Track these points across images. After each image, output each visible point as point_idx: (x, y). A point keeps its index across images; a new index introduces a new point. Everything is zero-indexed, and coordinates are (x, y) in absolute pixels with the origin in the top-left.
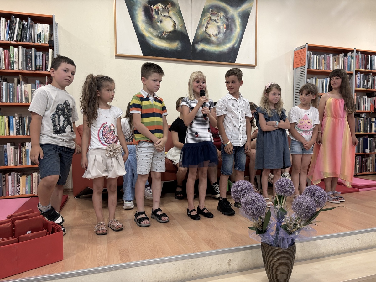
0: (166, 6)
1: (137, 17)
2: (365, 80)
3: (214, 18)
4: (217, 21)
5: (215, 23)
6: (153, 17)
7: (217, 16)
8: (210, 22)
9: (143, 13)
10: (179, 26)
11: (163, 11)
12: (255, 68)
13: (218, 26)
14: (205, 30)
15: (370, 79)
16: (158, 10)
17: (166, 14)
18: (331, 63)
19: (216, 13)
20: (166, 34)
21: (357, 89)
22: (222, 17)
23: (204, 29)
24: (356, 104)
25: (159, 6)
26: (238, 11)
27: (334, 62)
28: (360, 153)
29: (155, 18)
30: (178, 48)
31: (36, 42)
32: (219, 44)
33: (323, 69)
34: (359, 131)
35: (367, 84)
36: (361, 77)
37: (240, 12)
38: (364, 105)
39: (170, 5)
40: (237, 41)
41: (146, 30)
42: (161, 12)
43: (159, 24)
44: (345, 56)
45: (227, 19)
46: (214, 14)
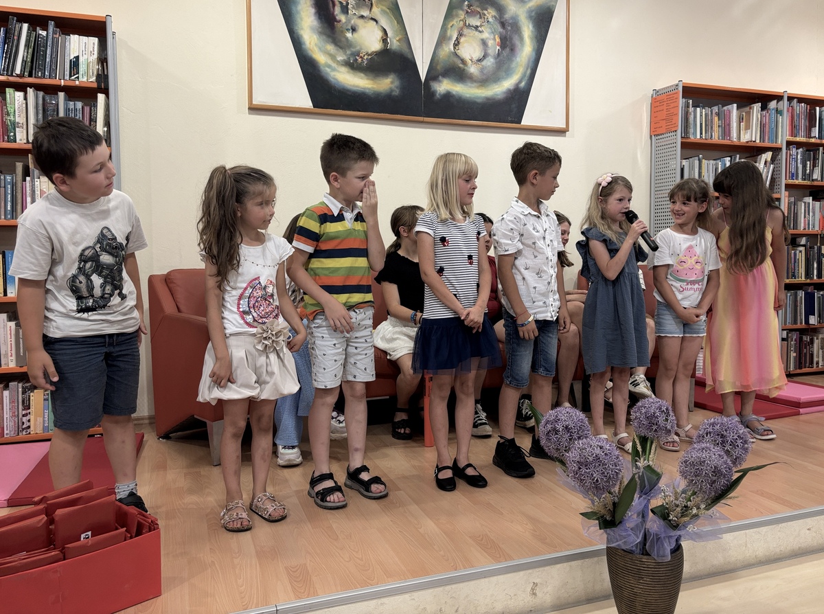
1: (299, 20)
2: (808, 163)
3: (475, 21)
4: (480, 29)
5: (477, 33)
6: (335, 18)
7: (481, 18)
8: (466, 31)
9: (313, 11)
10: (395, 41)
11: (358, 6)
12: (565, 136)
13: (482, 40)
14: (455, 48)
15: (818, 159)
16: (348, 4)
17: (365, 13)
18: (734, 125)
19: (479, 10)
20: (366, 57)
21: (791, 182)
22: (490, 20)
23: (452, 47)
24: (787, 217)
26: (527, 7)
27: (740, 123)
28: (798, 326)
29: (340, 21)
30: (392, 91)
31: (67, 77)
32: (484, 81)
33: (716, 137)
34: (794, 276)
35: (812, 171)
36: (799, 156)
37: (533, 8)
38: (805, 217)
40: (525, 73)
41: (320, 49)
42: (353, 8)
43: (349, 35)
44: (764, 108)
45: (503, 23)
46: (473, 14)
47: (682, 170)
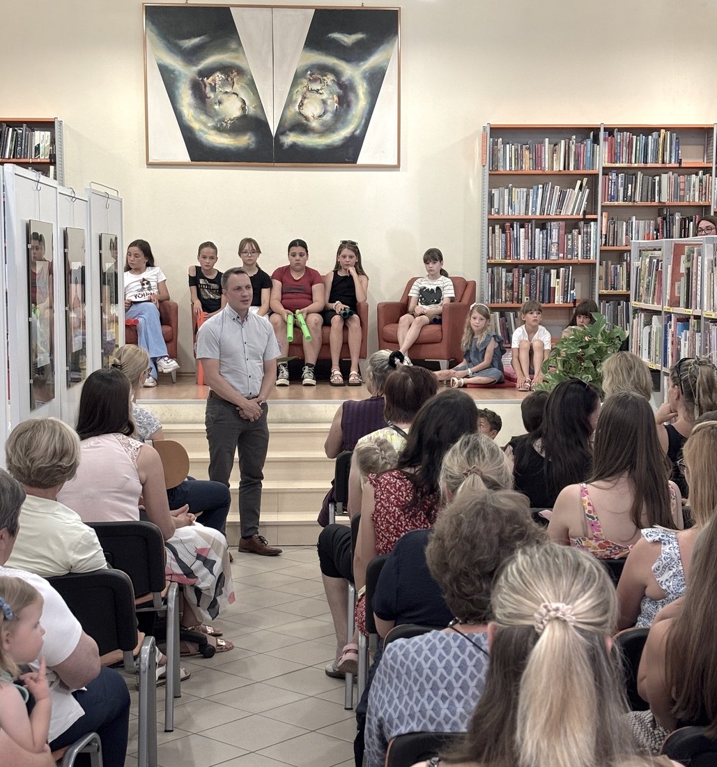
0: (229, 76)
1: (180, 100)
2: (630, 186)
3: (316, 86)
4: (320, 91)
5: (318, 95)
6: (206, 96)
7: (321, 83)
8: (308, 94)
9: (190, 92)
10: (251, 108)
11: (223, 85)
12: (397, 171)
13: (322, 100)
14: (299, 109)
16: (215, 84)
17: (229, 89)
18: (546, 156)
19: (319, 77)
20: (229, 122)
21: (609, 203)
22: (329, 83)
23: (297, 108)
24: (606, 235)
25: (217, 78)
26: (362, 69)
27: (553, 154)
29: (210, 97)
30: (249, 145)
31: (33, 157)
32: (328, 129)
34: (614, 288)
35: (634, 193)
36: (619, 180)
37: (367, 70)
38: (627, 235)
39: (235, 73)
40: (360, 122)
41: (196, 119)
42: (220, 87)
43: (216, 107)
45: (341, 85)
46: (315, 80)
47: (491, 197)
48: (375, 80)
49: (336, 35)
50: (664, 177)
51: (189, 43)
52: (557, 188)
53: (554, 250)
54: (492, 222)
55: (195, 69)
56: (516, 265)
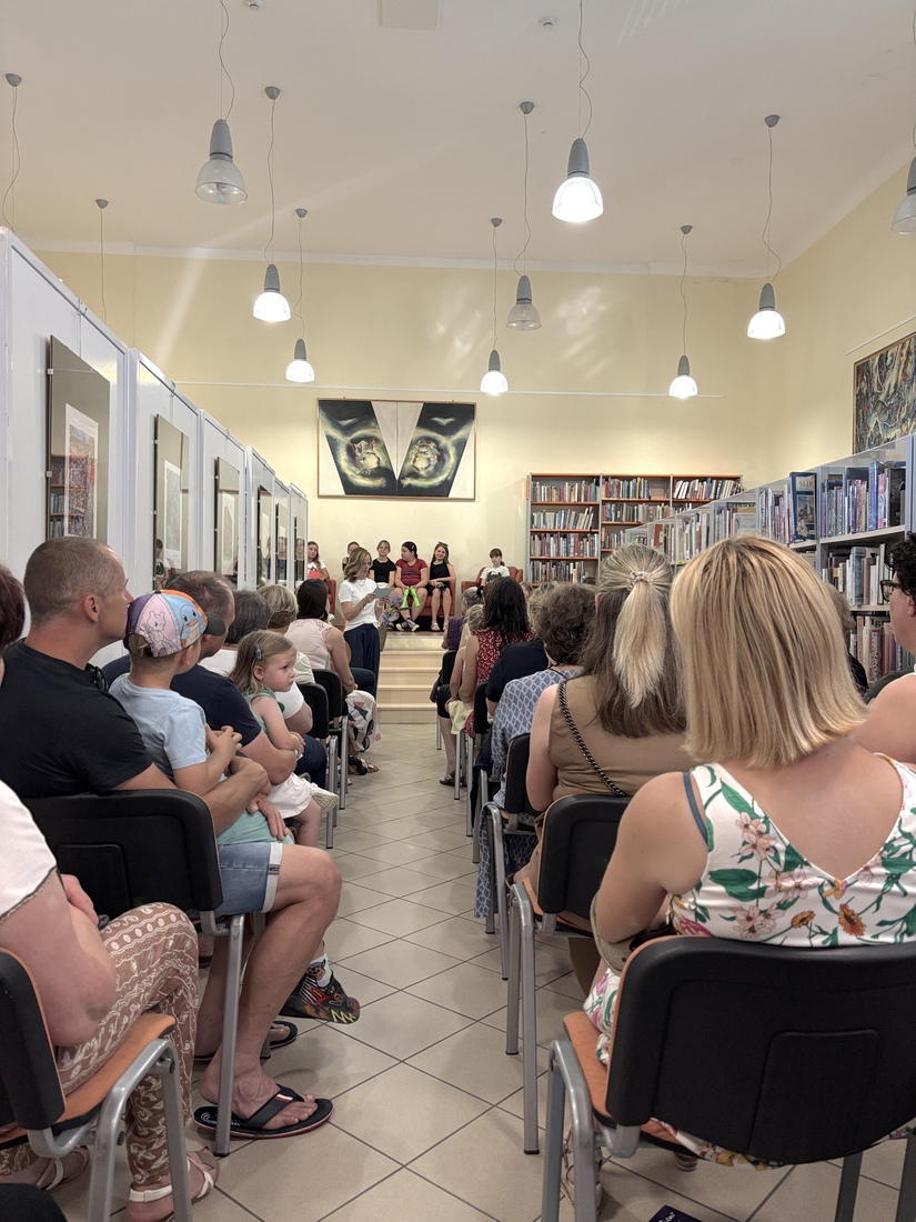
0: (370, 443)
1: (339, 457)
2: (619, 512)
3: (424, 450)
5: (425, 455)
6: (356, 455)
7: (427, 448)
8: (419, 455)
9: (345, 452)
10: (383, 462)
11: (366, 449)
12: (474, 502)
13: (428, 458)
16: (362, 448)
17: (369, 451)
18: (566, 493)
19: (426, 444)
20: (370, 471)
21: (605, 522)
22: (432, 448)
23: (412, 463)
24: (604, 542)
25: (362, 444)
26: (452, 440)
27: (571, 492)
29: (358, 456)
30: (382, 485)
32: (431, 476)
33: (555, 499)
36: (613, 508)
37: (455, 441)
39: (374, 441)
40: (451, 472)
41: (349, 469)
42: (364, 450)
43: (362, 462)
44: (587, 483)
45: (439, 449)
46: (423, 446)
47: (532, 518)
48: (460, 447)
49: (436, 419)
50: (640, 506)
51: (345, 423)
52: (574, 513)
53: (572, 550)
54: (533, 533)
55: (349, 438)
56: (548, 560)
